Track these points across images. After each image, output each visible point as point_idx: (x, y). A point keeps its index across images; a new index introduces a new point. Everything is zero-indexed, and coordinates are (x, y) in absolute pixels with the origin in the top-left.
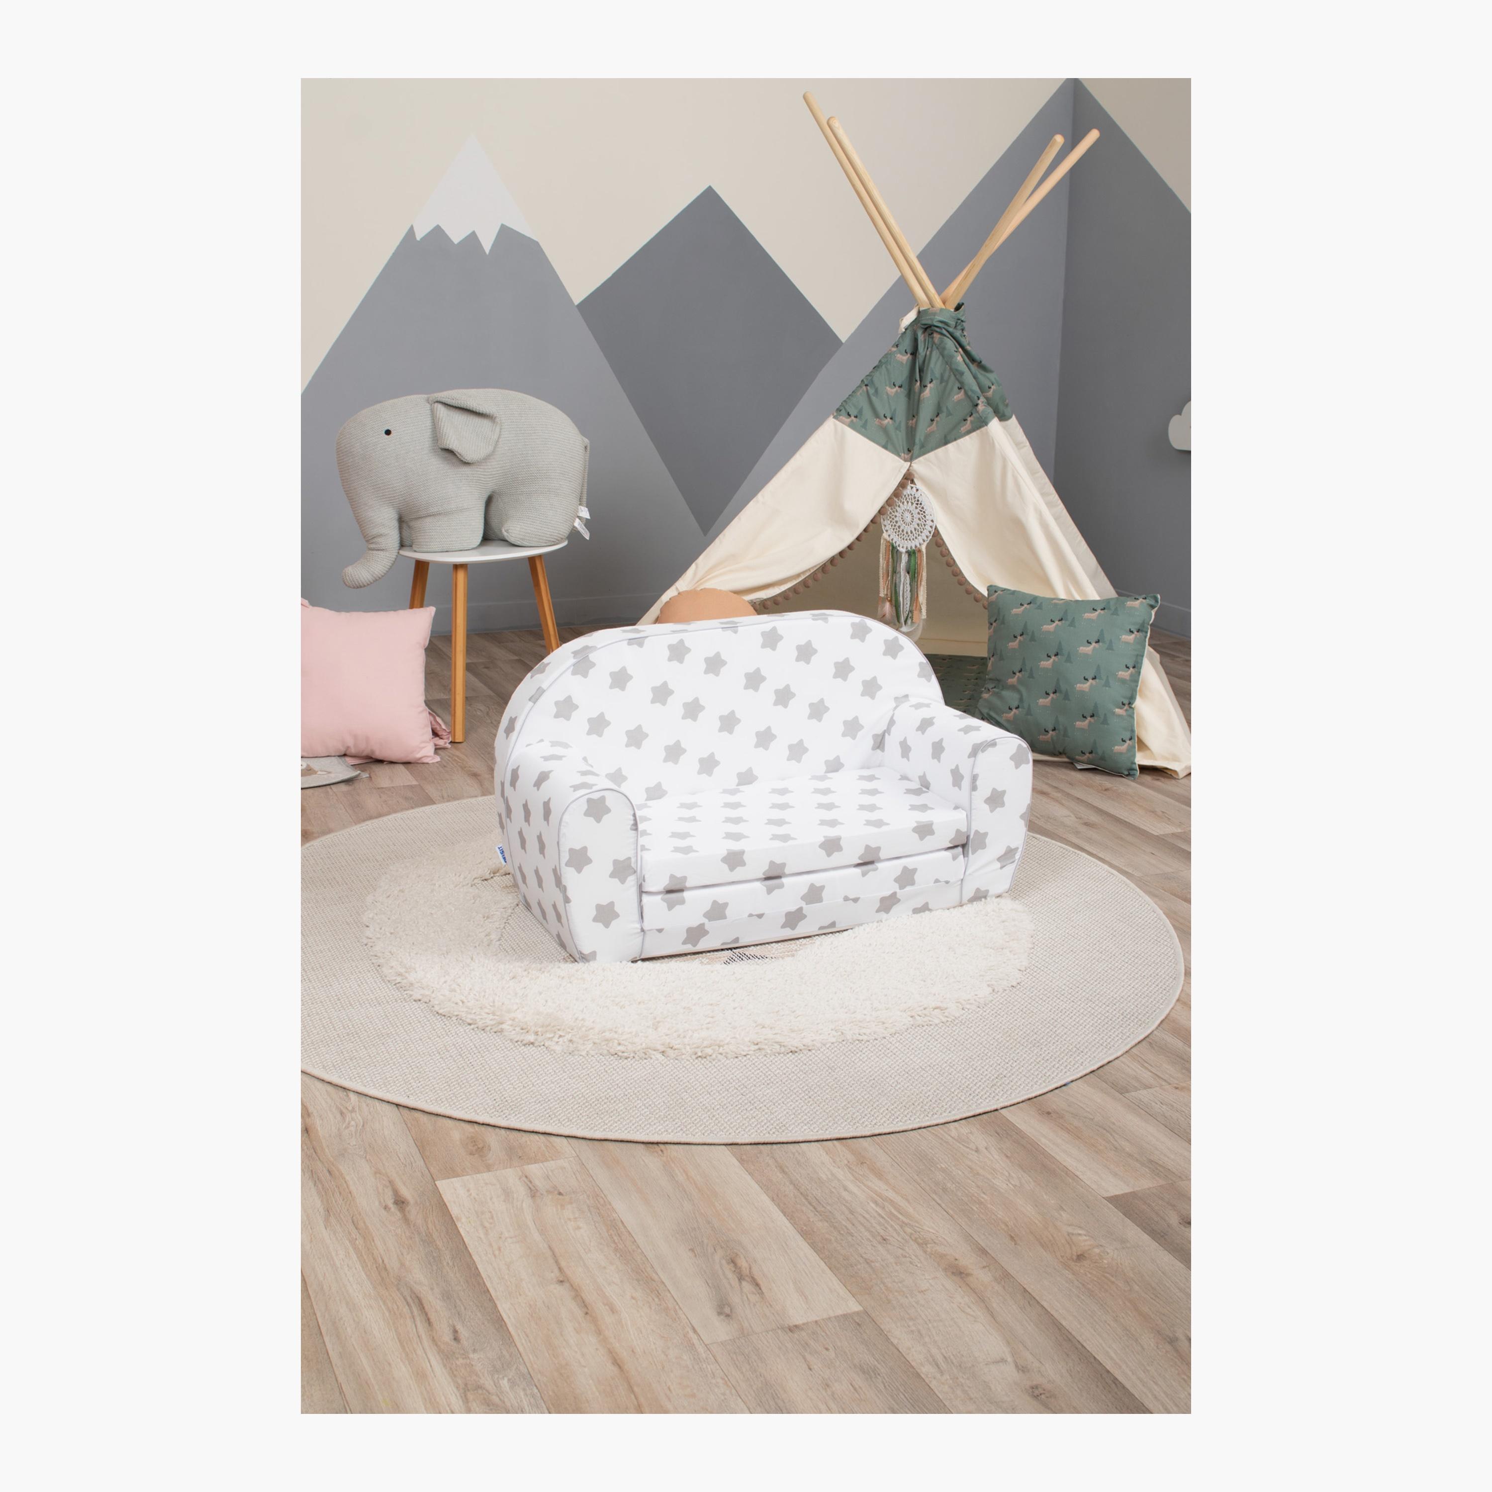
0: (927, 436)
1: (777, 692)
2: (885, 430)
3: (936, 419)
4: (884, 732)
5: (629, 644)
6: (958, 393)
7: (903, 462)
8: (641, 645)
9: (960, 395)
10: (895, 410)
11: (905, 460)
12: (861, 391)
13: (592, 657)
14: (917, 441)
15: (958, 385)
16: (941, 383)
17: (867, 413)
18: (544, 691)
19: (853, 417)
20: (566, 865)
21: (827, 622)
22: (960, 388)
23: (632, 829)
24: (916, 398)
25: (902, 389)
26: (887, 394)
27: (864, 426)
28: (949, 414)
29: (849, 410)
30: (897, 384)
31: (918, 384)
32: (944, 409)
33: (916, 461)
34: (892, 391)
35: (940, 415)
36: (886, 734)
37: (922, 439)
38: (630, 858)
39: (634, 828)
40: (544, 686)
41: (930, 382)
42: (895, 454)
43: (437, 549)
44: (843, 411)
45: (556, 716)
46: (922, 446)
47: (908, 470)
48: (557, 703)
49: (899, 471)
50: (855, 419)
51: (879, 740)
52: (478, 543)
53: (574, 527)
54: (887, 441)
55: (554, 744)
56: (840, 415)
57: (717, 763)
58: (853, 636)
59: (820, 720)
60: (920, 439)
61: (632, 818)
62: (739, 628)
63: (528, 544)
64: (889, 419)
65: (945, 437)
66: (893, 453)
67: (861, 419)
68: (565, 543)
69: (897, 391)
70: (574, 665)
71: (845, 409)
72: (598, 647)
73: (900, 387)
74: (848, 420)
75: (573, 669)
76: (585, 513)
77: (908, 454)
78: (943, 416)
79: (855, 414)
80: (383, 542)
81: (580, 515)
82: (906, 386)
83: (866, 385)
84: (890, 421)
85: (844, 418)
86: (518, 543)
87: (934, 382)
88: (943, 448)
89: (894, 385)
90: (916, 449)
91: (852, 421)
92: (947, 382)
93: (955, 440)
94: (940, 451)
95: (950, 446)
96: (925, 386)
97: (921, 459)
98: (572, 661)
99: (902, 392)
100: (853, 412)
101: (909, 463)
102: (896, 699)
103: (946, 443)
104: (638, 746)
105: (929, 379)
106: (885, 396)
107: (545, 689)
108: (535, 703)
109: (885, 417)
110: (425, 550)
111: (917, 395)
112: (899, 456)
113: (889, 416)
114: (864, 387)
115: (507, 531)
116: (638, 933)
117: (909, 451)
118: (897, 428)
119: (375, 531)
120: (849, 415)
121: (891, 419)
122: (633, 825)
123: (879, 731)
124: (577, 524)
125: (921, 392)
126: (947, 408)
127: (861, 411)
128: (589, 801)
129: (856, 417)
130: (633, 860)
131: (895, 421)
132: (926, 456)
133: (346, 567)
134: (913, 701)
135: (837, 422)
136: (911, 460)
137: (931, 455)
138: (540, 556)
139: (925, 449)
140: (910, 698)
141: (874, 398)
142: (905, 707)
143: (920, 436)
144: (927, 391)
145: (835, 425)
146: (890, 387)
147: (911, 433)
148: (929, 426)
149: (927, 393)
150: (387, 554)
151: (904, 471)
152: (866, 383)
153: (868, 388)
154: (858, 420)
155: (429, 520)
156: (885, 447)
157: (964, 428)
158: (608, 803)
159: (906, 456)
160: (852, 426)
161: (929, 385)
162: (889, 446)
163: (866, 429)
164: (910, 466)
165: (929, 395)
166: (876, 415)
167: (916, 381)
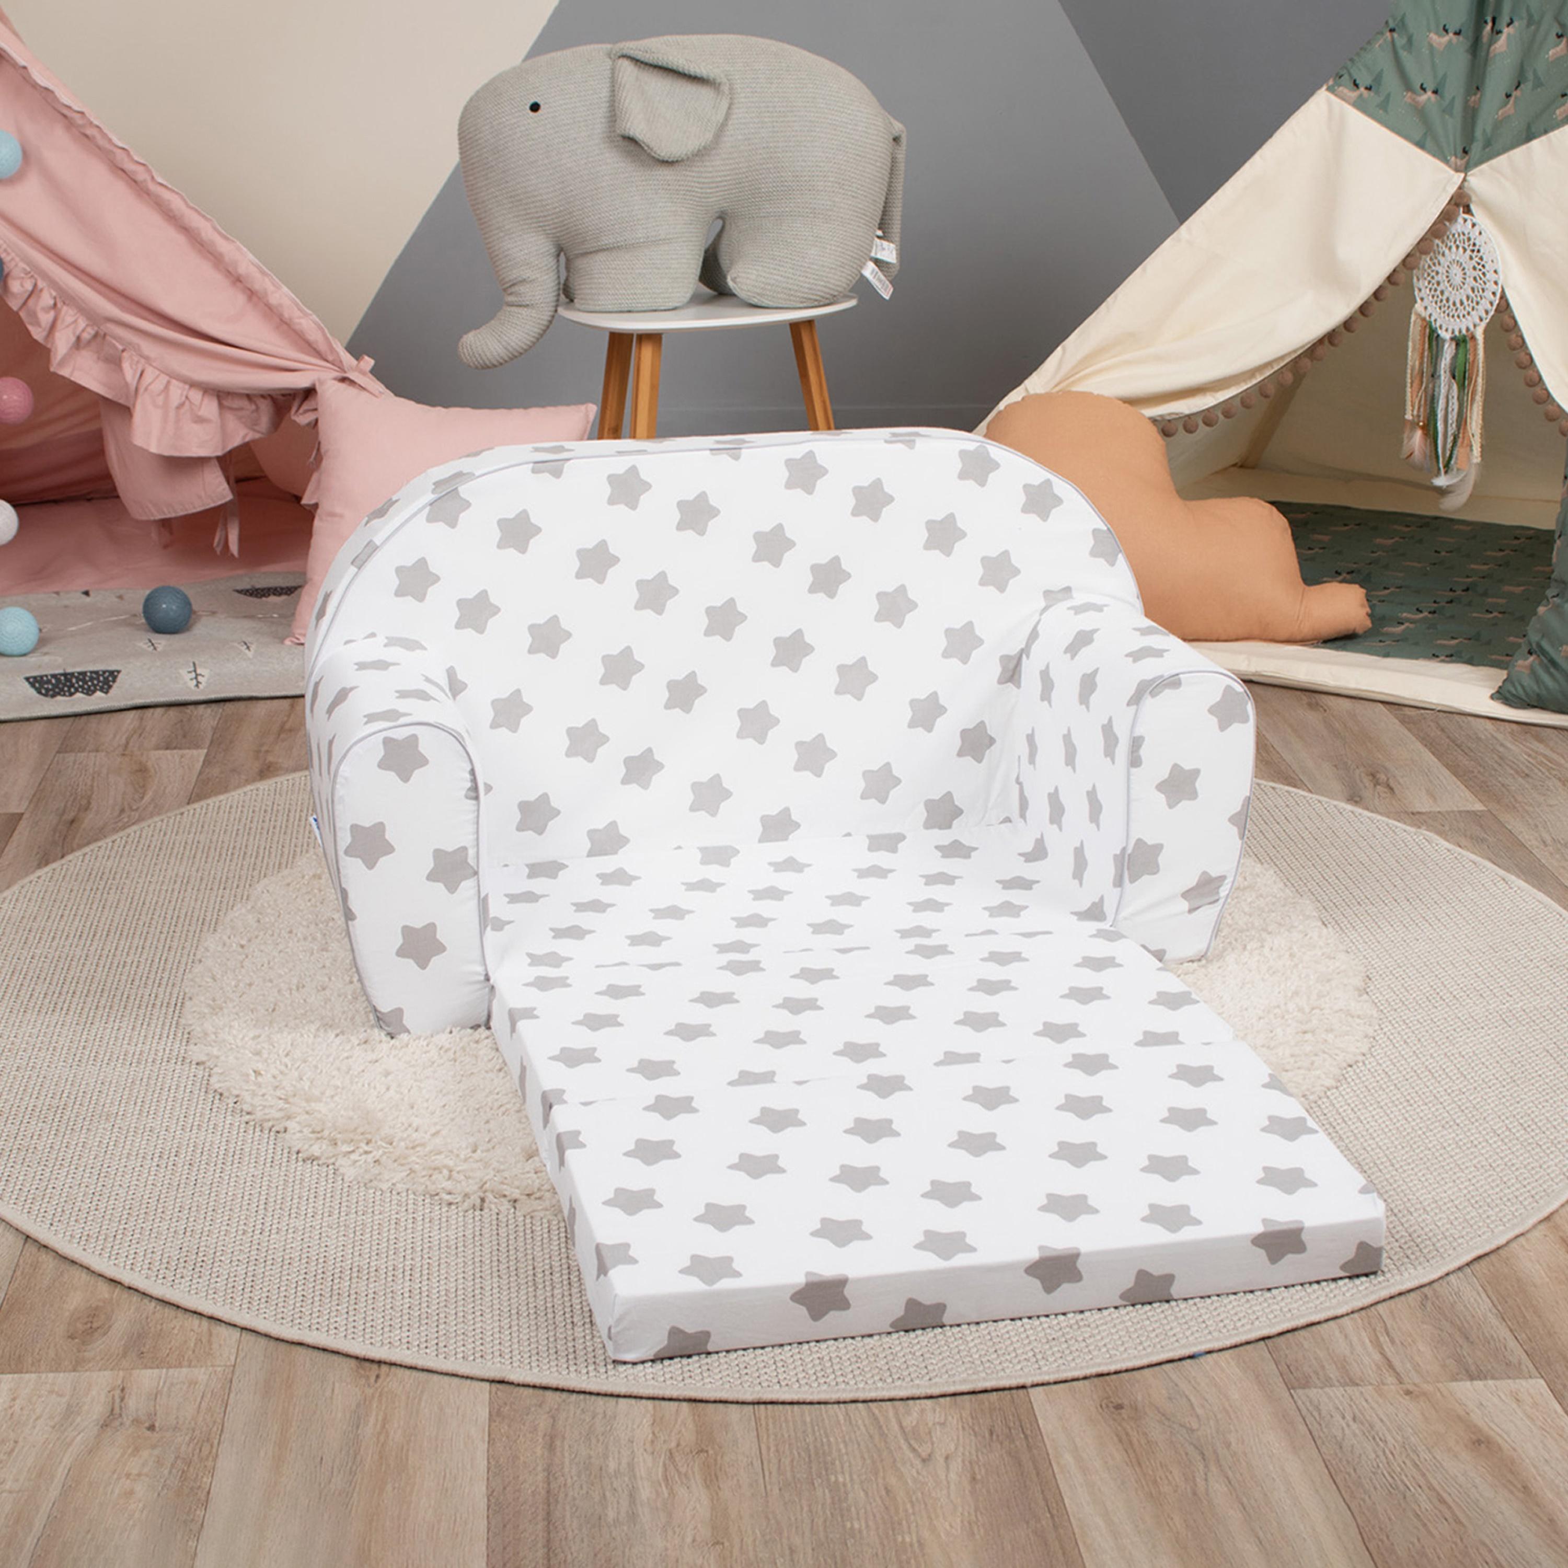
0: (1497, 125)
1: (816, 569)
2: (1421, 112)
3: (1514, 94)
4: (1022, 651)
5: (534, 471)
6: (1557, 45)
7: (1452, 172)
8: (557, 473)
9: (1558, 49)
10: (1445, 76)
11: (1457, 170)
12: (1381, 42)
13: (465, 490)
14: (1478, 133)
15: (1556, 29)
16: (1529, 25)
17: (1391, 81)
18: (376, 548)
19: (1362, 89)
20: (346, 852)
21: (912, 448)
22: (1559, 36)
23: (467, 797)
24: (1483, 54)
25: (1461, 38)
26: (1431, 46)
27: (1384, 105)
28: (1538, 84)
29: (1355, 77)
30: (1452, 29)
31: (1489, 27)
32: (1530, 76)
33: (1475, 171)
34: (1439, 41)
35: (1522, 86)
36: (1024, 656)
37: (1489, 129)
38: (464, 849)
39: (473, 794)
40: (378, 540)
41: (1508, 25)
42: (1439, 158)
43: (610, 308)
44: (1346, 77)
45: (399, 593)
46: (1488, 144)
47: (1460, 188)
48: (399, 570)
49: (1444, 189)
50: (1366, 93)
51: (1012, 666)
52: (686, 300)
53: (862, 276)
54: (1425, 134)
55: (392, 642)
56: (1340, 85)
57: (700, 690)
58: (963, 475)
59: (899, 625)
60: (1484, 130)
61: (468, 776)
62: (743, 451)
63: (771, 304)
64: (1429, 93)
65: (1529, 127)
66: (1434, 156)
67: (1377, 93)
68: (852, 303)
69: (1450, 41)
70: (431, 504)
71: (1350, 75)
72: (477, 474)
73: (1457, 33)
74: (1354, 95)
75: (430, 512)
76: (888, 252)
77: (1462, 159)
78: (1527, 87)
79: (1368, 83)
80: (527, 293)
81: (879, 256)
82: (1469, 32)
83: (1392, 30)
84: (1433, 97)
85: (1346, 91)
86: (755, 301)
87: (1516, 24)
88: (1524, 147)
89: (1446, 31)
90: (1476, 149)
91: (1361, 95)
92: (1539, 23)
93: (1546, 132)
94: (1518, 153)
95: (1535, 143)
96: (1499, 32)
97: (1484, 166)
98: (431, 497)
99: (1461, 44)
100: (1365, 79)
101: (1462, 175)
102: (1047, 593)
103: (1529, 136)
104: (553, 653)
105: (1506, 19)
106: (1426, 51)
107: (378, 543)
108: (359, 568)
109: (1423, 89)
110: (591, 308)
111: (1485, 47)
112: (1446, 161)
113: (1430, 87)
114: (1388, 34)
115: (734, 280)
116: (479, 982)
117: (1465, 152)
118: (1447, 110)
119: (514, 274)
120: (1356, 85)
121: (1435, 92)
122: (469, 789)
123: (1013, 650)
124: (869, 271)
125: (1492, 42)
126: (1535, 71)
127: (1378, 78)
128: (387, 742)
129: (1369, 88)
130: (471, 852)
131: (1442, 97)
132: (1494, 162)
133: (466, 333)
134: (1079, 598)
135: (1332, 97)
136: (1466, 169)
137: (1501, 161)
138: (809, 323)
139: (1492, 149)
140: (1074, 594)
141: (1403, 54)
142: (1061, 608)
143: (1484, 125)
144: (1503, 37)
145: (1329, 104)
146: (1437, 33)
147: (1471, 115)
148: (1501, 108)
149: (1501, 44)
150: (533, 313)
151: (1452, 190)
152: (1392, 25)
153: (1395, 35)
154: (1372, 93)
155: (600, 257)
156: (1421, 145)
157: (1562, 109)
158: (423, 748)
159: (1459, 162)
160: (1360, 105)
161: (1506, 31)
162: (1429, 143)
163: (1386, 111)
164: (1464, 180)
165: (1504, 49)
166: (1408, 87)
167: (1486, 22)
